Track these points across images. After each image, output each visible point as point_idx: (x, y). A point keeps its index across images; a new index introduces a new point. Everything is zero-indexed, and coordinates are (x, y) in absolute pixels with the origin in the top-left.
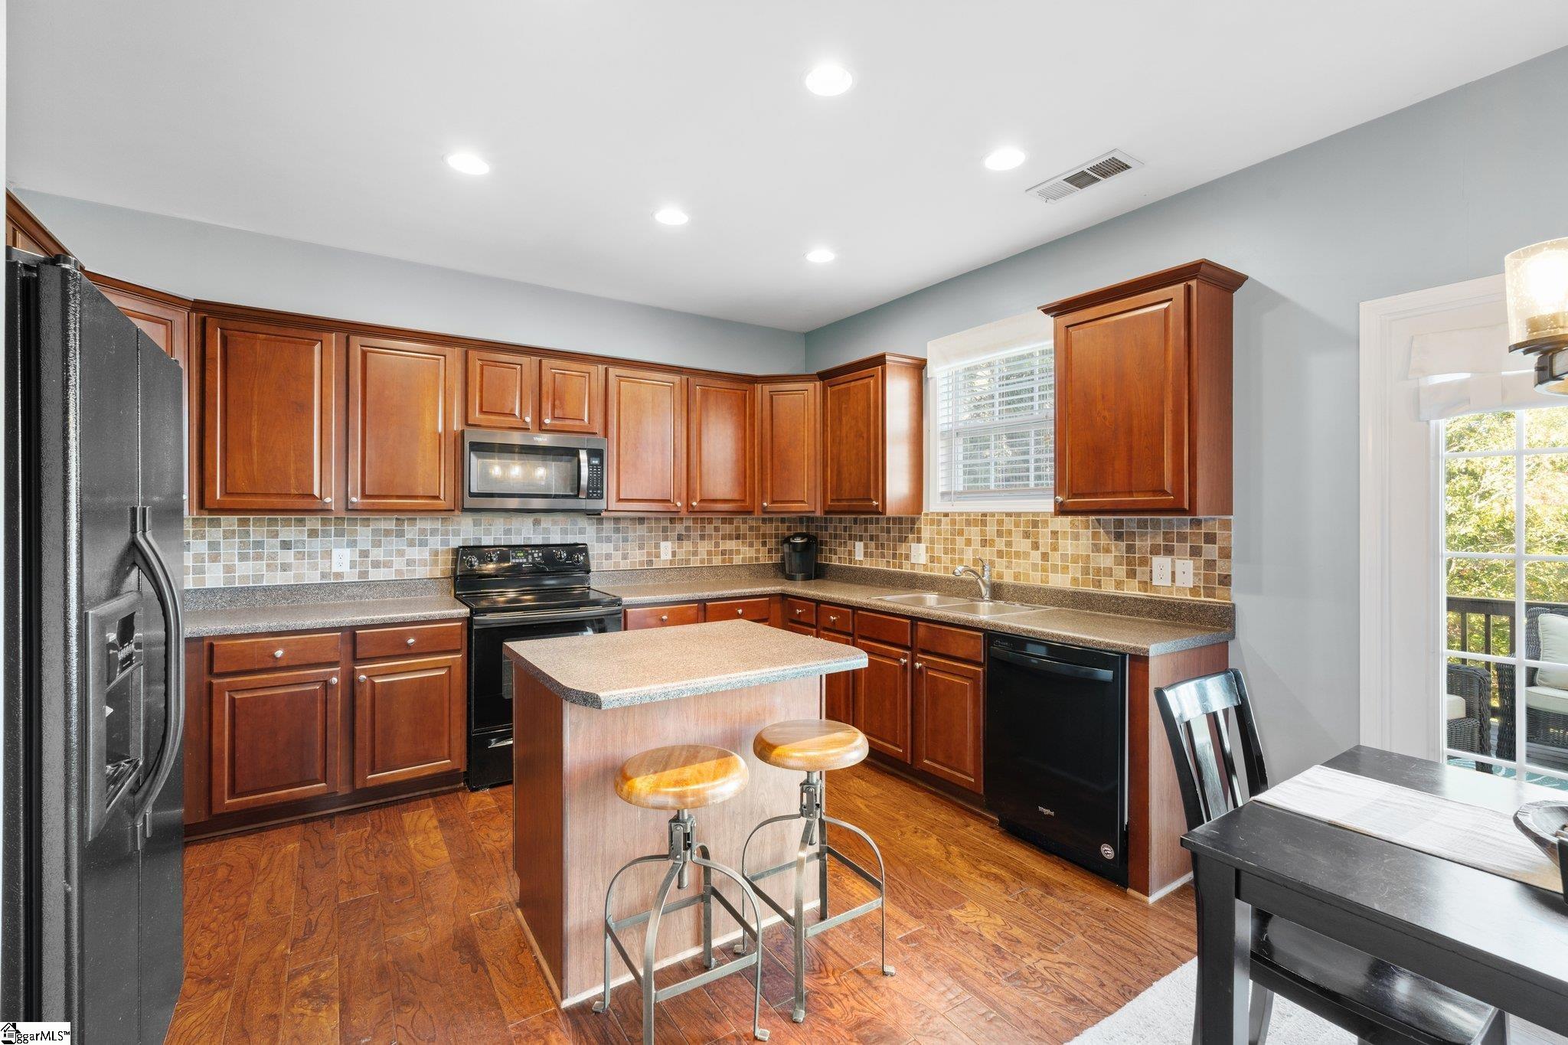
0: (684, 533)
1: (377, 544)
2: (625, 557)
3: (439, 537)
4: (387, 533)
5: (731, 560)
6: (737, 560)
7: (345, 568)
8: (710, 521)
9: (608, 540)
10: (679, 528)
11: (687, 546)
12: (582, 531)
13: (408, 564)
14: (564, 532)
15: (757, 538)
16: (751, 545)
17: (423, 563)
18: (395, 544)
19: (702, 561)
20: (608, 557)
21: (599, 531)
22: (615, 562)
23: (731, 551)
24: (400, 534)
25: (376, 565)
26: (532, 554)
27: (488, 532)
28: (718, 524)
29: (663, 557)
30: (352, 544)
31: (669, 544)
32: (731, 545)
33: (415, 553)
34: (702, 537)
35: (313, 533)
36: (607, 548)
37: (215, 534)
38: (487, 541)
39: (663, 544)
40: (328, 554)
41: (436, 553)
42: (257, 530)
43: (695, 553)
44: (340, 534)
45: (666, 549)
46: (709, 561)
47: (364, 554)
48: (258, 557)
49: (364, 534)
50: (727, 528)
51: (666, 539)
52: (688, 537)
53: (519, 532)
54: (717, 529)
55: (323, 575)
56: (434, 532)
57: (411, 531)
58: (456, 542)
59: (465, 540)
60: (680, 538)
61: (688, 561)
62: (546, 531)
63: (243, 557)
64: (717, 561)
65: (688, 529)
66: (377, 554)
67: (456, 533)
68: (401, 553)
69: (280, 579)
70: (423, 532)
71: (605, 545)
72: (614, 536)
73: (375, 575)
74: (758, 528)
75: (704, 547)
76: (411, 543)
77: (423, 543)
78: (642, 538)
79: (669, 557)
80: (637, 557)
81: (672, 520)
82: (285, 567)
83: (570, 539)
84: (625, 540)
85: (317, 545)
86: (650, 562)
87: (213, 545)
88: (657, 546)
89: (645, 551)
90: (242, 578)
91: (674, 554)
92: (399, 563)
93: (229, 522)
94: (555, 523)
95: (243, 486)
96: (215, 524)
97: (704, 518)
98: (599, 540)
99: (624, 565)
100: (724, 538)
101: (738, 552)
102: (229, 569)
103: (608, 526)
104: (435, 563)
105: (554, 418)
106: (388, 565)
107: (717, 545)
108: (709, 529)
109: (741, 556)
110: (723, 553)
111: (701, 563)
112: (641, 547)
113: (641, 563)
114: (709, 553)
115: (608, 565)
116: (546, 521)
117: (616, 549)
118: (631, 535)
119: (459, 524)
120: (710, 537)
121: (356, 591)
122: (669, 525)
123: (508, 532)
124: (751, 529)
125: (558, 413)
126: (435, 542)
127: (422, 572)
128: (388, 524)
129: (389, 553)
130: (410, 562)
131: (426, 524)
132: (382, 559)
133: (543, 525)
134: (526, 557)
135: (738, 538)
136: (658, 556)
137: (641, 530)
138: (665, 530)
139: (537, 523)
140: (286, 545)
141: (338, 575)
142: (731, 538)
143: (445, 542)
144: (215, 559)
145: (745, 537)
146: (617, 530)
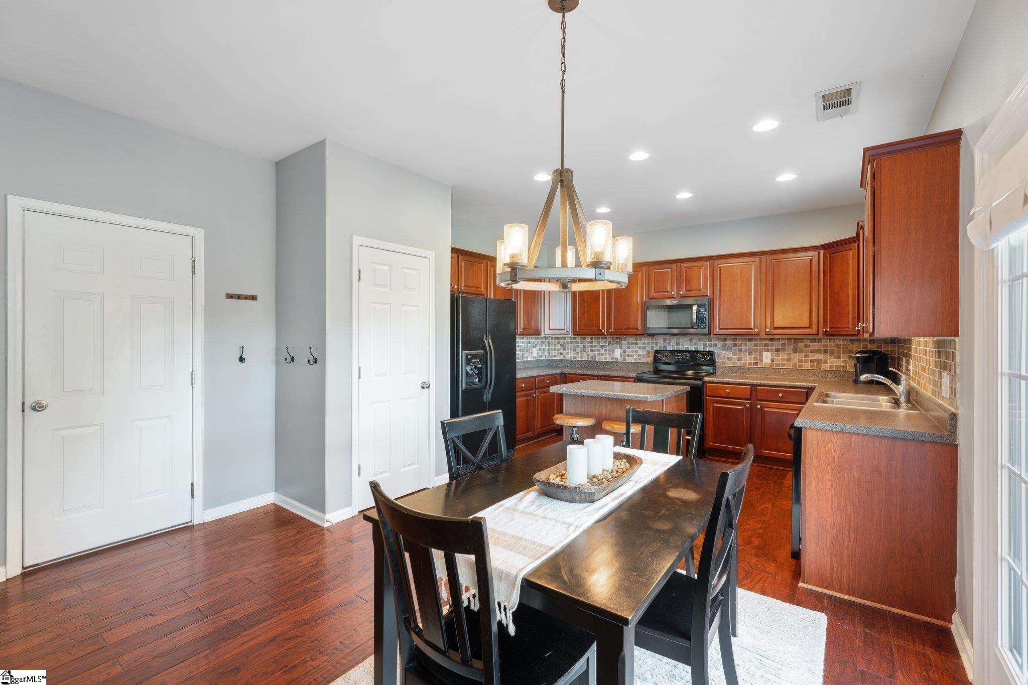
0: (780, 348)
1: (628, 348)
2: (740, 359)
3: (650, 346)
4: (632, 343)
5: (819, 366)
6: (824, 367)
7: (619, 356)
8: (801, 340)
9: (730, 350)
10: (777, 344)
11: (783, 356)
12: (715, 345)
13: (639, 356)
14: (705, 345)
15: (844, 352)
16: (838, 357)
17: (644, 356)
18: (635, 348)
19: (795, 365)
20: (729, 359)
21: (724, 345)
22: (733, 362)
23: (819, 361)
24: (636, 344)
25: (628, 356)
26: (685, 355)
27: (669, 344)
28: (809, 342)
29: (765, 361)
30: (621, 347)
31: (769, 354)
32: (821, 357)
33: (641, 352)
34: (795, 351)
35: (609, 343)
36: (730, 354)
37: (585, 342)
38: (669, 348)
39: (764, 354)
40: (613, 351)
41: (648, 352)
42: (595, 342)
43: (789, 360)
44: (617, 343)
45: (767, 357)
46: (801, 366)
47: (624, 351)
48: (595, 351)
49: (624, 344)
50: (816, 345)
51: (767, 351)
52: (784, 351)
53: (683, 345)
54: (807, 346)
55: (612, 359)
56: (648, 343)
57: (640, 343)
58: (657, 348)
59: (660, 347)
60: (777, 350)
61: (783, 365)
62: (696, 344)
63: (591, 350)
64: (807, 366)
65: (783, 345)
66: (629, 351)
67: (657, 344)
68: (636, 352)
69: (600, 359)
70: (644, 343)
71: (727, 353)
72: (733, 348)
73: (628, 360)
74: (845, 346)
75: (796, 358)
76: (640, 348)
77: (644, 348)
78: (750, 350)
79: (769, 361)
80: (747, 360)
81: (772, 340)
82: (602, 355)
83: (708, 349)
84: (740, 350)
85: (610, 347)
86: (756, 364)
87: (584, 346)
88: (761, 355)
89: (753, 357)
90: (591, 357)
91: (773, 360)
92: (635, 356)
93: (588, 338)
94: (700, 340)
95: (583, 327)
96: (585, 339)
97: (797, 339)
98: (724, 350)
99: (739, 364)
100: (813, 352)
101: (826, 362)
102: (588, 354)
103: (730, 342)
104: (648, 356)
105: (686, 290)
106: (632, 356)
107: (807, 356)
108: (801, 345)
109: (829, 365)
110: (812, 361)
111: (793, 366)
112: (750, 355)
113: (750, 364)
114: (800, 361)
115: (729, 363)
116: (696, 340)
117: (734, 355)
118: (743, 347)
119: (658, 340)
120: (801, 351)
121: (621, 365)
122: (769, 342)
123: (678, 344)
124: (838, 346)
125: (688, 288)
126: (649, 347)
127: (644, 360)
128: (631, 340)
129: (632, 351)
130: (640, 356)
131: (645, 340)
132: (630, 353)
133: (694, 342)
134: (682, 356)
135: (825, 352)
136: (761, 360)
137: (750, 345)
138: (766, 345)
139: (691, 340)
140: (602, 347)
141: (617, 359)
142: (819, 352)
143: (652, 348)
144: (585, 351)
145: (832, 352)
146: (735, 345)
